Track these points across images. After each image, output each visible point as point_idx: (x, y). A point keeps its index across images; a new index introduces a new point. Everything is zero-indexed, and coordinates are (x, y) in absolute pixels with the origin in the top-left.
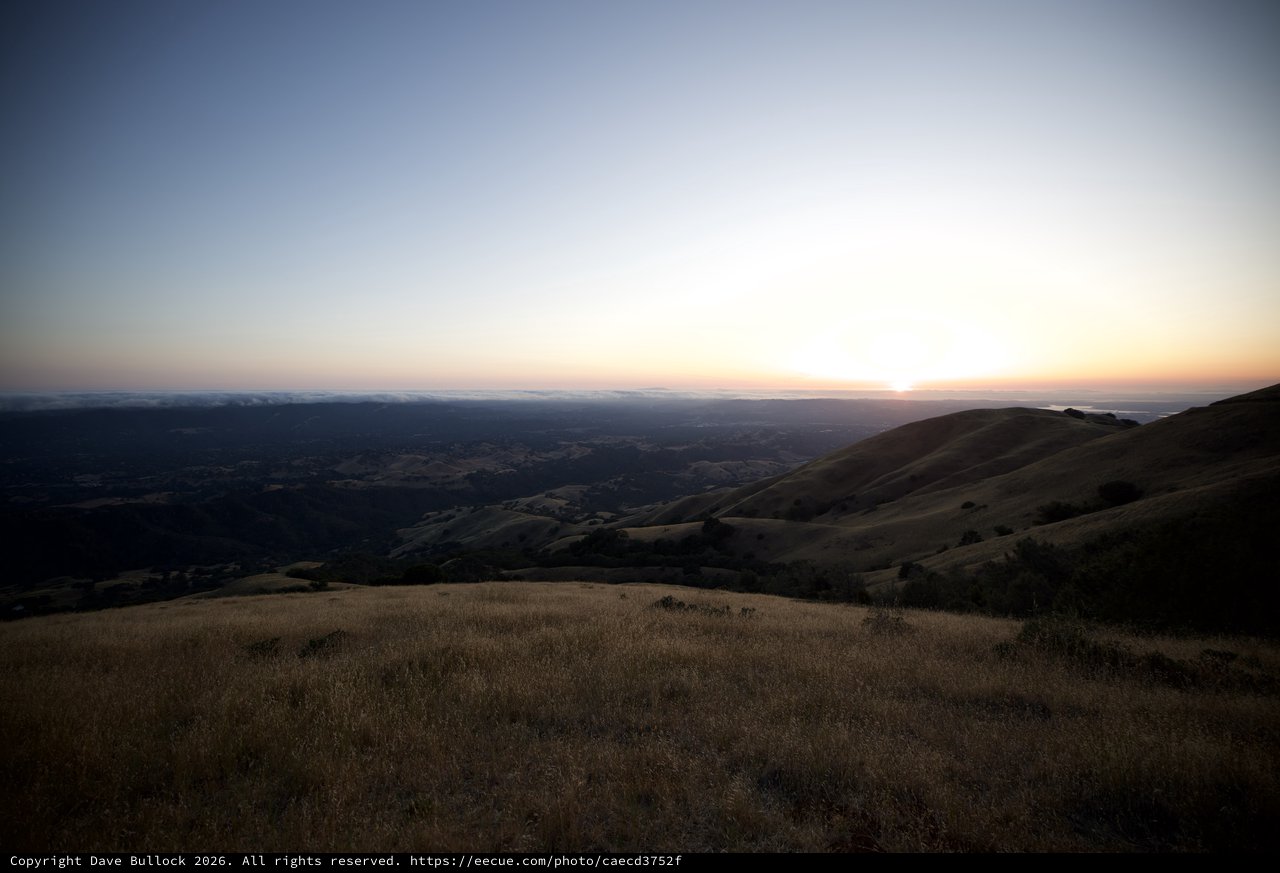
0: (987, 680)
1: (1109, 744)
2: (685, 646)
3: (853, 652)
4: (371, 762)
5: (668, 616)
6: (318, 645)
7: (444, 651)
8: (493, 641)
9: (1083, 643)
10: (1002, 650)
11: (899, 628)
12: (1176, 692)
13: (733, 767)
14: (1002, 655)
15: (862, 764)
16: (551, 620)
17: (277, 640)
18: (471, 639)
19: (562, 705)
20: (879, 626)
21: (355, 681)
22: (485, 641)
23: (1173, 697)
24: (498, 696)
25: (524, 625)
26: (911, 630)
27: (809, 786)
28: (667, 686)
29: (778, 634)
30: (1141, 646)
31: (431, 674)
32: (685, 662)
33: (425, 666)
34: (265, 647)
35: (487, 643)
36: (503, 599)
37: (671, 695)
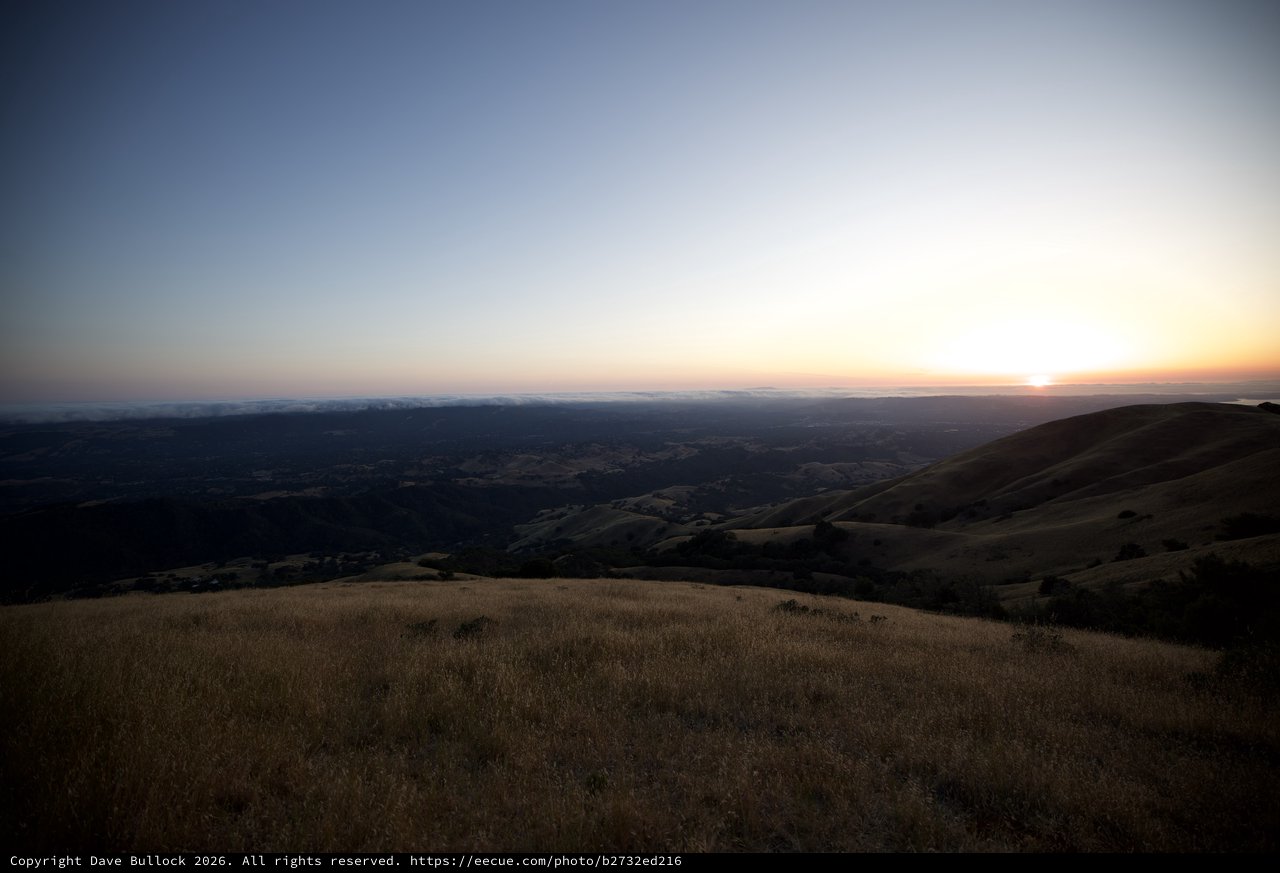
4: (544, 737)
6: (469, 628)
7: (587, 641)
8: (626, 634)
11: (1059, 648)
13: (902, 774)
14: (1198, 687)
15: (1048, 786)
16: (674, 617)
17: (434, 621)
18: (611, 633)
20: (1034, 645)
22: (619, 633)
24: (644, 682)
25: (656, 620)
27: (989, 802)
28: (812, 689)
32: (825, 666)
34: (425, 628)
35: (622, 635)
36: (634, 597)
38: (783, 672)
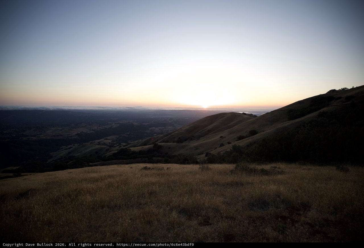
0: (230, 179)
1: (256, 190)
2: (153, 180)
3: (198, 176)
5: (147, 172)
7: (76, 190)
8: (92, 185)
9: (248, 168)
10: (232, 171)
11: (208, 169)
12: (267, 176)
13: (171, 210)
14: (232, 173)
15: (204, 203)
16: (110, 176)
18: (85, 185)
19: (118, 200)
20: (203, 169)
21: (42, 205)
23: (266, 178)
24: (96, 200)
25: (102, 179)
26: (210, 169)
27: (191, 211)
28: (150, 191)
29: (178, 173)
30: (259, 167)
31: (72, 198)
32: (153, 184)
33: (69, 196)
35: (90, 185)
36: (96, 172)
37: (151, 193)
38: (142, 187)
